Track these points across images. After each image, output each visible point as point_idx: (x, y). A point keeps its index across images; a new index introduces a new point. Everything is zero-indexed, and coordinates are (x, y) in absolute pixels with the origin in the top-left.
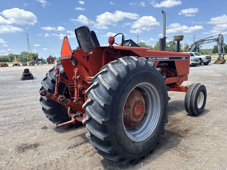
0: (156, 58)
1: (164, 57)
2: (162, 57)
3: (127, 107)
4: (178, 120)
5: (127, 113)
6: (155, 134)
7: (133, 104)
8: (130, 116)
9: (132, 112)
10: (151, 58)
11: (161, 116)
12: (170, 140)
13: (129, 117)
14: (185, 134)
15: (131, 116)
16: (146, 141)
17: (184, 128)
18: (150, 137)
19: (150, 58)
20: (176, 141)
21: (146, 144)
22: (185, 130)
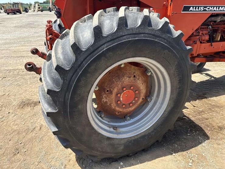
0: (206, 7)
1: (222, 7)
2: (219, 7)
3: (108, 91)
4: (218, 107)
5: (106, 99)
6: (152, 132)
7: (116, 88)
8: (111, 103)
9: (114, 99)
10: (196, 7)
11: (170, 108)
12: (185, 137)
13: (110, 105)
14: (215, 133)
15: (112, 105)
16: (134, 138)
17: (220, 122)
18: (143, 134)
19: (193, 7)
20: (194, 141)
21: (133, 142)
22: (219, 127)
